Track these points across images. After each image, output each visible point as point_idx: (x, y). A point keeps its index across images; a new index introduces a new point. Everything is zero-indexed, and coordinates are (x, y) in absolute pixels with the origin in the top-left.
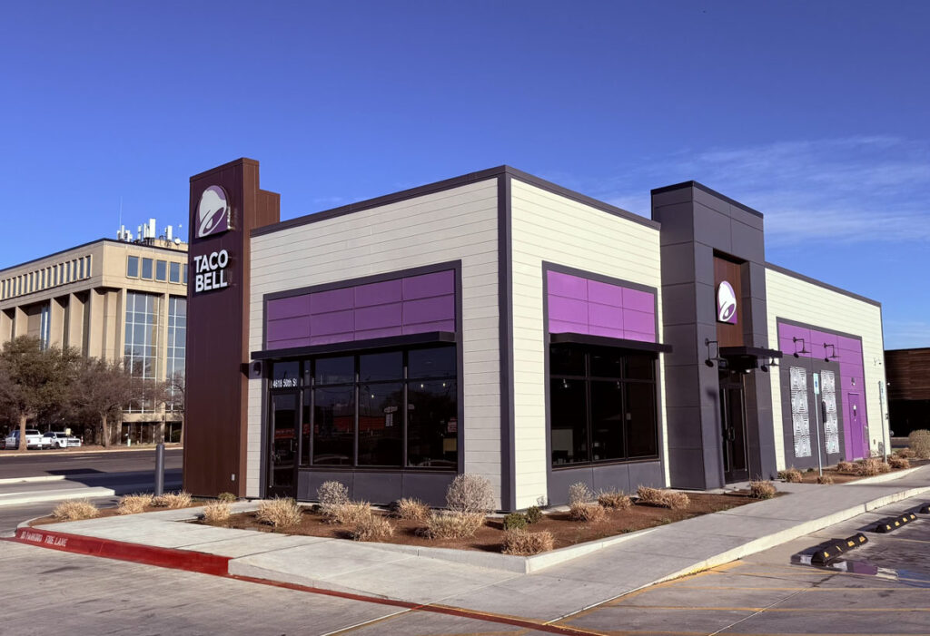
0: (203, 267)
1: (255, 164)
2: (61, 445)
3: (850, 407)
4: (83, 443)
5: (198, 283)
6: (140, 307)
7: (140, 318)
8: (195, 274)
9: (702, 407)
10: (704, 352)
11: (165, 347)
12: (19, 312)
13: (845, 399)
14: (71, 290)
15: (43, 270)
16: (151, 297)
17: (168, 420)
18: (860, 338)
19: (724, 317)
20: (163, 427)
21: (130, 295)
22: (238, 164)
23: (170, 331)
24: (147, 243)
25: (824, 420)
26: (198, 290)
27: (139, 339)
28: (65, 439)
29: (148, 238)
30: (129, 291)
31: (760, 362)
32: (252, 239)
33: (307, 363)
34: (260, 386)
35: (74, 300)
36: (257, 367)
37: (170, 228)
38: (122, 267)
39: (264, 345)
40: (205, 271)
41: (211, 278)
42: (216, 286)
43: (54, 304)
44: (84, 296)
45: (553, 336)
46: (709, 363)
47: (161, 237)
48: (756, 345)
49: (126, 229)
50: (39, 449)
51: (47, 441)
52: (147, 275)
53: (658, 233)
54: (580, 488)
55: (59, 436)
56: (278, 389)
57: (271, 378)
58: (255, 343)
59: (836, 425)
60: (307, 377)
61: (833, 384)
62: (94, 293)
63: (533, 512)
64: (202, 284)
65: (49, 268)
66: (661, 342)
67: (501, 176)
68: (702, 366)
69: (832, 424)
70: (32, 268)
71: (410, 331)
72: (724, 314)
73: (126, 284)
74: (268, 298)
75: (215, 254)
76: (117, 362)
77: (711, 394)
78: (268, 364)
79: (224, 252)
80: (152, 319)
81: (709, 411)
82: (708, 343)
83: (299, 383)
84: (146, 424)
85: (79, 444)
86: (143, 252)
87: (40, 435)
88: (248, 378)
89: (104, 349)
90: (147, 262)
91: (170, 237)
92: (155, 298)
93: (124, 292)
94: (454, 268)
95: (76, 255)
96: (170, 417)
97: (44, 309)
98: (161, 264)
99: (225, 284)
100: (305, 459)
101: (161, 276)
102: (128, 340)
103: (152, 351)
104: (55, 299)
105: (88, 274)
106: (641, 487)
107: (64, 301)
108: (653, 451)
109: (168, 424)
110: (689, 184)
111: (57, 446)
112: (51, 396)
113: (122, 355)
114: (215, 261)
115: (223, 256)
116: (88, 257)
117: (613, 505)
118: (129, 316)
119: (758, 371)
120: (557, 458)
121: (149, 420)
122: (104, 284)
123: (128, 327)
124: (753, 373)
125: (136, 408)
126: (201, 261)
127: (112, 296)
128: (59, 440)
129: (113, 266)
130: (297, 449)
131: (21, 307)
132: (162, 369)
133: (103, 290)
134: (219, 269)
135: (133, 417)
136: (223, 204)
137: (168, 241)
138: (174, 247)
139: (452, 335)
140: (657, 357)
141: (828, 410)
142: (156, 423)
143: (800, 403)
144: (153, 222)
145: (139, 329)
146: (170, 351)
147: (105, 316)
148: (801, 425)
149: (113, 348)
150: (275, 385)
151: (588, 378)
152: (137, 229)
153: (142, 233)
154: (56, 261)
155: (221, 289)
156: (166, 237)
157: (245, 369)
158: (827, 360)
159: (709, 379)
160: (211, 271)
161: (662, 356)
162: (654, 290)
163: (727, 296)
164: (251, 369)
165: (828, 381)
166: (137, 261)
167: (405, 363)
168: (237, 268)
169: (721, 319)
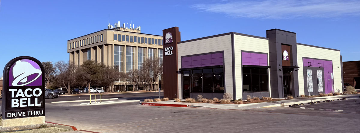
0: (167, 50)
1: (178, 28)
2: (99, 92)
3: (327, 80)
4: (105, 92)
5: (166, 54)
6: (118, 50)
7: (118, 53)
8: (165, 52)
9: (278, 80)
10: (278, 68)
11: (126, 62)
12: (80, 51)
13: (325, 78)
14: (97, 45)
15: (88, 39)
16: (121, 47)
17: (127, 84)
18: (332, 61)
19: (285, 59)
20: (126, 86)
21: (115, 46)
22: (174, 28)
23: (127, 57)
24: (117, 29)
25: (318, 83)
26: (166, 55)
27: (118, 60)
28: (100, 90)
29: (118, 28)
30: (115, 45)
31: (295, 69)
32: (178, 44)
33: (191, 71)
34: (181, 76)
35: (98, 48)
36: (180, 72)
37: (124, 24)
38: (112, 37)
39: (181, 67)
40: (167, 51)
41: (169, 52)
42: (170, 54)
43: (92, 49)
44: (101, 47)
45: (243, 66)
46: (280, 70)
47: (122, 27)
48: (294, 66)
49: (111, 24)
50: (93, 93)
51: (95, 91)
52: (120, 40)
53: (268, 40)
54: (249, 96)
55: (98, 89)
56: (185, 76)
57: (183, 74)
58: (179, 67)
59: (322, 84)
60: (191, 73)
61: (321, 74)
62: (104, 46)
63: (239, 100)
64: (167, 54)
65: (90, 38)
66: (269, 65)
67: (232, 34)
68: (278, 71)
69: (320, 84)
70: (84, 38)
71: (214, 65)
72: (285, 58)
73: (114, 43)
74: (182, 57)
75: (170, 47)
76: (112, 67)
77: (281, 77)
78: (182, 71)
79: (172, 47)
80: (122, 53)
81: (280, 81)
82: (280, 66)
83: (189, 75)
84: (120, 85)
85: (104, 92)
86: (118, 33)
87: (93, 89)
88: (178, 74)
89: (108, 63)
90: (120, 35)
91: (124, 27)
92: (122, 47)
93: (113, 45)
94: (223, 52)
95: (98, 34)
96: (128, 83)
97: (88, 50)
98: (124, 36)
99: (172, 54)
100: (192, 91)
101: (124, 40)
102: (115, 60)
103: (122, 63)
104: (92, 47)
105: (102, 40)
106: (263, 97)
107: (95, 48)
108: (267, 90)
109: (127, 86)
110: (275, 29)
111: (98, 92)
112: (97, 77)
113: (113, 65)
114: (170, 49)
115: (172, 48)
116: (102, 35)
117: (256, 99)
118: (115, 52)
119: (294, 71)
120: (244, 91)
121: (122, 84)
122: (107, 43)
123: (115, 56)
124: (293, 72)
125: (118, 81)
126: (166, 49)
127: (110, 46)
128: (98, 90)
129: (110, 37)
130: (190, 89)
131: (81, 50)
132: (125, 69)
133: (107, 45)
134: (171, 51)
135: (117, 84)
136: (171, 37)
137: (124, 28)
138: (126, 30)
139: (222, 66)
140: (268, 69)
141: (319, 80)
142: (124, 85)
143: (310, 79)
144: (119, 22)
145: (118, 56)
146: (127, 63)
147: (108, 53)
148: (310, 84)
149: (110, 62)
150: (184, 75)
151: (251, 74)
152: (114, 25)
153: (116, 26)
154: (92, 36)
155: (171, 55)
156: (123, 27)
157: (177, 72)
158: (319, 67)
159: (280, 73)
160: (169, 51)
161: (269, 68)
162: (267, 53)
163: (286, 54)
164: (179, 72)
165: (319, 73)
166: (117, 35)
167: (213, 71)
168: (175, 51)
169: (284, 59)
